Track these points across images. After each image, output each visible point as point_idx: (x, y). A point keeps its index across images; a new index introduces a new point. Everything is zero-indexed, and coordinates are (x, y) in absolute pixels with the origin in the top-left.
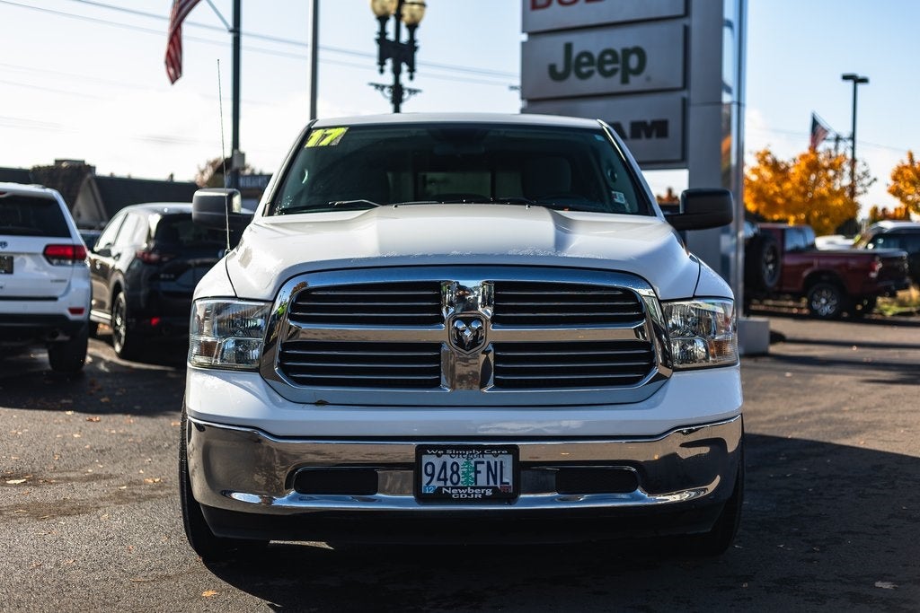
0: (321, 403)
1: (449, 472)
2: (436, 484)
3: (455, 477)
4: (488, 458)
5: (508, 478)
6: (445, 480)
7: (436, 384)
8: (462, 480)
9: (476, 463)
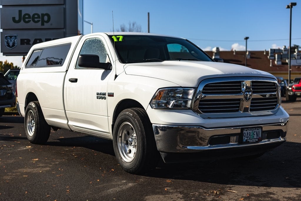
0: (209, 118)
1: (249, 135)
2: (246, 139)
3: (250, 136)
4: (256, 130)
5: (260, 136)
6: (248, 137)
7: (237, 111)
8: (251, 137)
9: (254, 132)
